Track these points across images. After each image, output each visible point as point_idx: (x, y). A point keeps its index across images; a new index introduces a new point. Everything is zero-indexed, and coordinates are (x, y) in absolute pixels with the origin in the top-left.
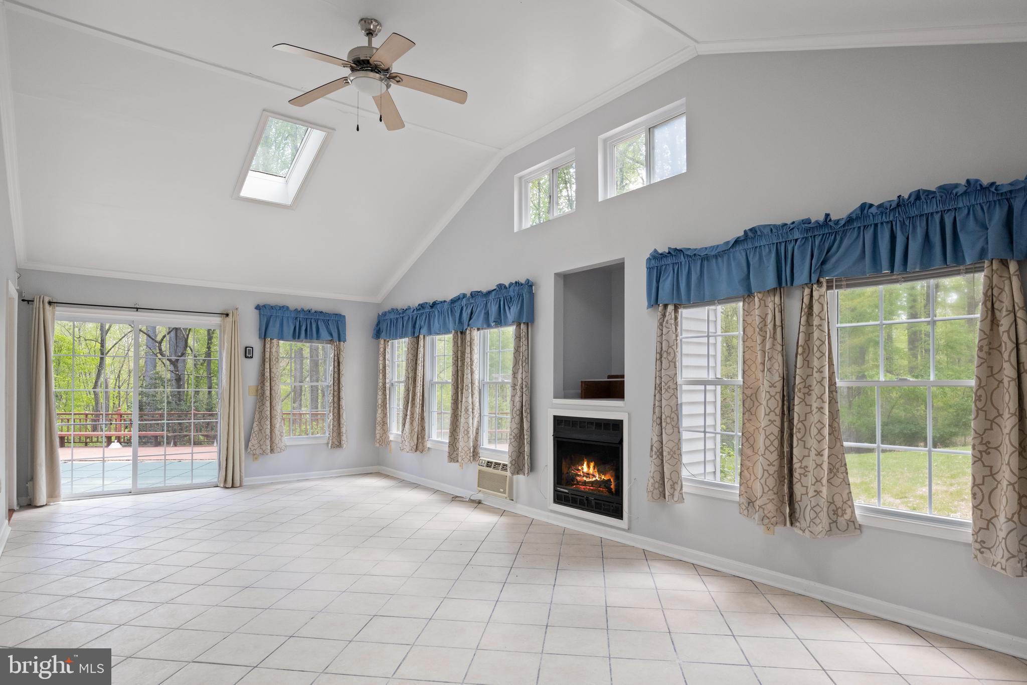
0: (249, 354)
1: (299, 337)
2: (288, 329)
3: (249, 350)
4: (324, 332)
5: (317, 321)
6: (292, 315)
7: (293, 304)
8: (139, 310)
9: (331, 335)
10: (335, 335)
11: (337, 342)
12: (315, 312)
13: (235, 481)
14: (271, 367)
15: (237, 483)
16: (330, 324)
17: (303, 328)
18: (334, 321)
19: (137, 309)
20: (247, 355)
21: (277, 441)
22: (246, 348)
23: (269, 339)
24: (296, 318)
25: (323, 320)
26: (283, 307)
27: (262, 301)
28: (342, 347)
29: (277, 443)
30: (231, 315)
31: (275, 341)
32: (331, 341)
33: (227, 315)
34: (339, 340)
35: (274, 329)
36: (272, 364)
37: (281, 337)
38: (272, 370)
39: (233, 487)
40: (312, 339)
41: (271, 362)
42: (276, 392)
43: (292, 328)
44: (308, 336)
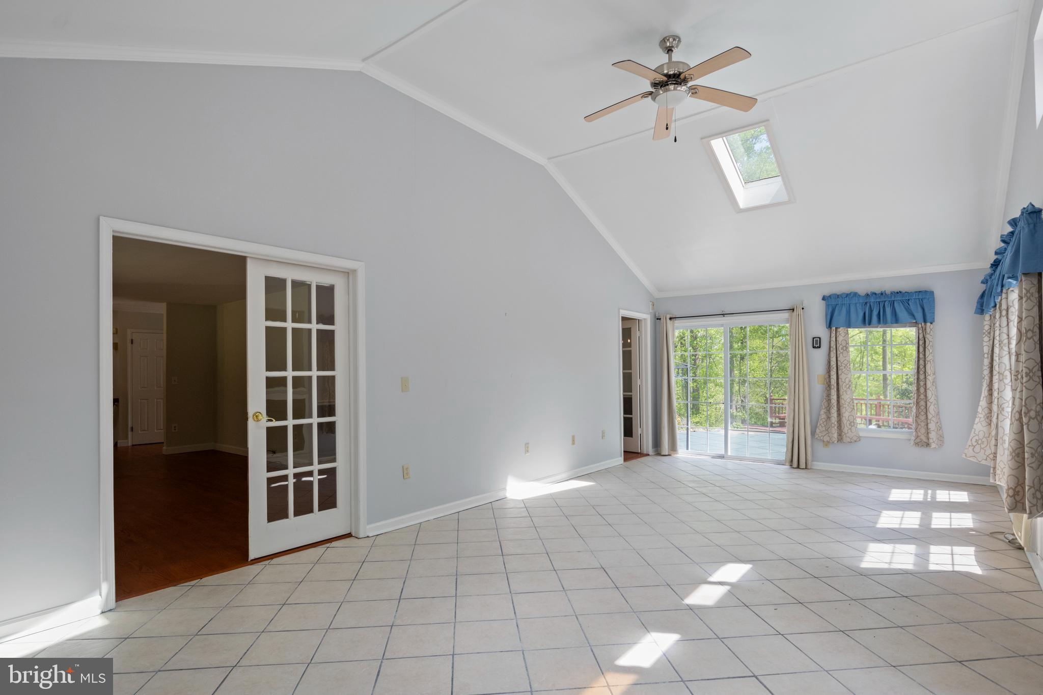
0: (817, 344)
1: (870, 324)
2: (857, 315)
3: (817, 341)
4: (902, 313)
5: (892, 304)
6: (861, 301)
7: (862, 290)
8: (725, 315)
9: (913, 316)
10: (919, 315)
11: (923, 324)
12: (892, 293)
13: (801, 463)
14: (838, 356)
15: (803, 465)
16: (910, 304)
17: (875, 313)
18: (918, 301)
19: (723, 315)
20: (814, 345)
21: (845, 430)
22: (814, 338)
23: (834, 328)
24: (866, 303)
25: (902, 301)
26: (850, 294)
27: (827, 292)
28: (928, 330)
29: (847, 432)
30: (795, 309)
31: (841, 330)
32: (916, 324)
33: (793, 310)
34: (925, 321)
35: (840, 317)
36: (838, 352)
37: (849, 325)
38: (839, 359)
39: (798, 467)
40: (886, 324)
41: (838, 351)
42: (843, 380)
43: (861, 315)
44: (882, 320)
